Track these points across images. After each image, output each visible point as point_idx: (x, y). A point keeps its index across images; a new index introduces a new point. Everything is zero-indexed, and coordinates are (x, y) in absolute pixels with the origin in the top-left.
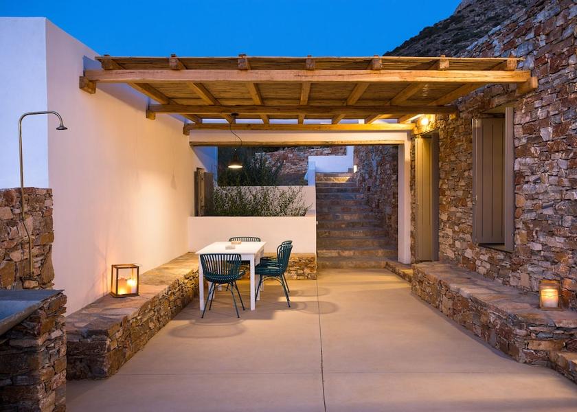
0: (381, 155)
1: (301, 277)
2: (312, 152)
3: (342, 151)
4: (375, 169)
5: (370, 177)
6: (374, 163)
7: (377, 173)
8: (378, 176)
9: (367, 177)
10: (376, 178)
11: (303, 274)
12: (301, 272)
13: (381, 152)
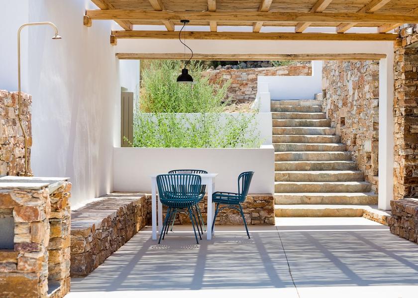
0: (359, 74)
1: (256, 222)
2: (260, 72)
3: (306, 70)
4: (351, 93)
5: (345, 104)
6: (350, 86)
7: (353, 97)
8: (355, 103)
9: (340, 105)
10: (352, 106)
11: (259, 218)
12: (255, 215)
13: (359, 69)
